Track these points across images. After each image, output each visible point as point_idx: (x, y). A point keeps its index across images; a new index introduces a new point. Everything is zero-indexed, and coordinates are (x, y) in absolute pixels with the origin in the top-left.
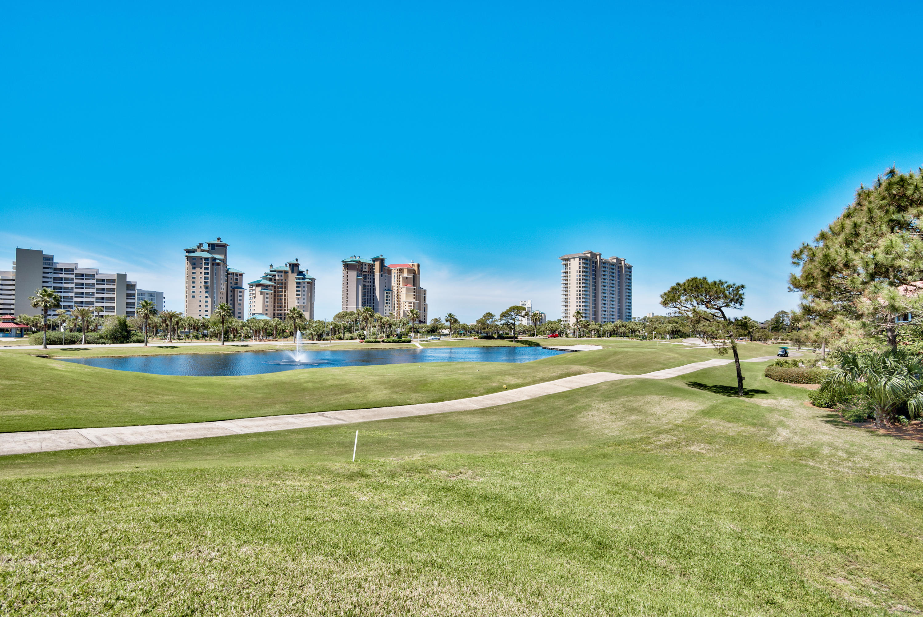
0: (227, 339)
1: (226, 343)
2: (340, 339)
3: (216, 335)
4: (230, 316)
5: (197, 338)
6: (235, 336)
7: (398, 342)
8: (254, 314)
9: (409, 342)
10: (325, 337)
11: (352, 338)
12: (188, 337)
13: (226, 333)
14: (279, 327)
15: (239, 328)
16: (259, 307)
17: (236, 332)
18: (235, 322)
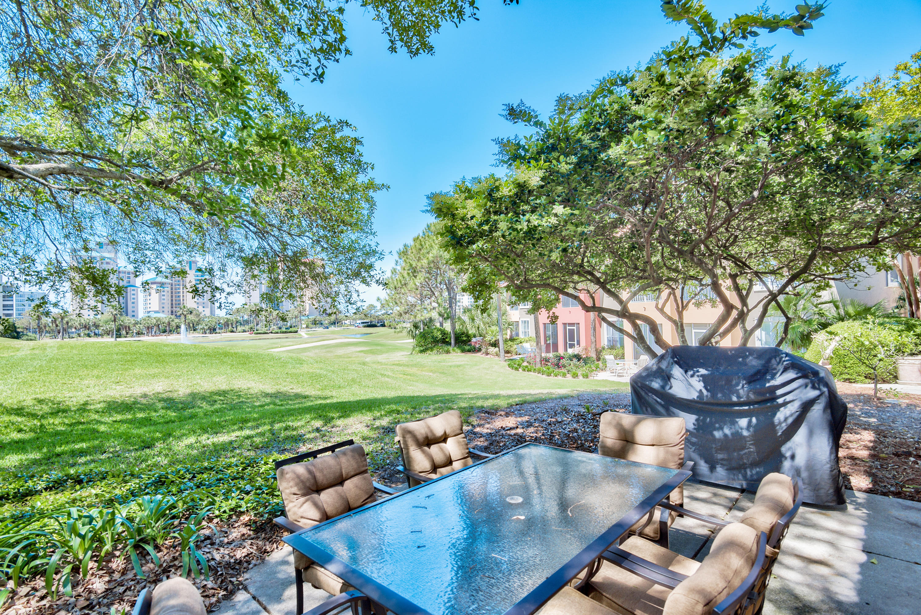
0: (119, 336)
1: (118, 339)
2: (232, 332)
3: (108, 333)
4: (121, 315)
5: (89, 336)
6: (127, 333)
7: (286, 332)
8: (149, 312)
9: (296, 332)
10: (218, 331)
11: (244, 331)
12: (79, 335)
13: (118, 330)
14: (172, 323)
15: (131, 326)
16: (155, 305)
17: (128, 329)
18: (128, 320)
